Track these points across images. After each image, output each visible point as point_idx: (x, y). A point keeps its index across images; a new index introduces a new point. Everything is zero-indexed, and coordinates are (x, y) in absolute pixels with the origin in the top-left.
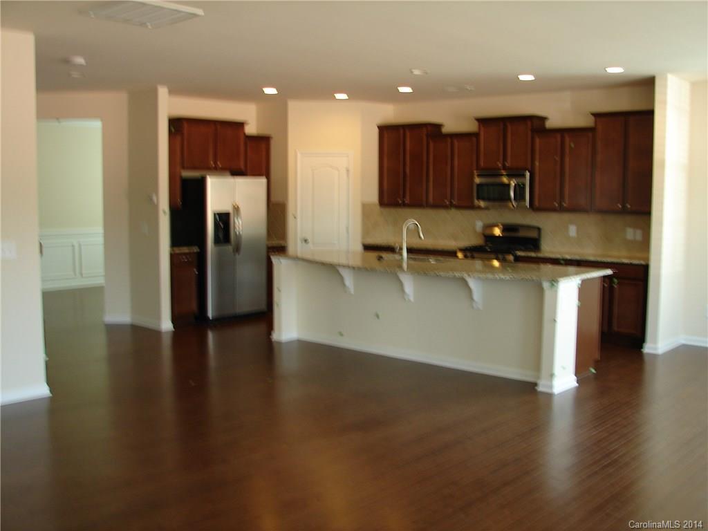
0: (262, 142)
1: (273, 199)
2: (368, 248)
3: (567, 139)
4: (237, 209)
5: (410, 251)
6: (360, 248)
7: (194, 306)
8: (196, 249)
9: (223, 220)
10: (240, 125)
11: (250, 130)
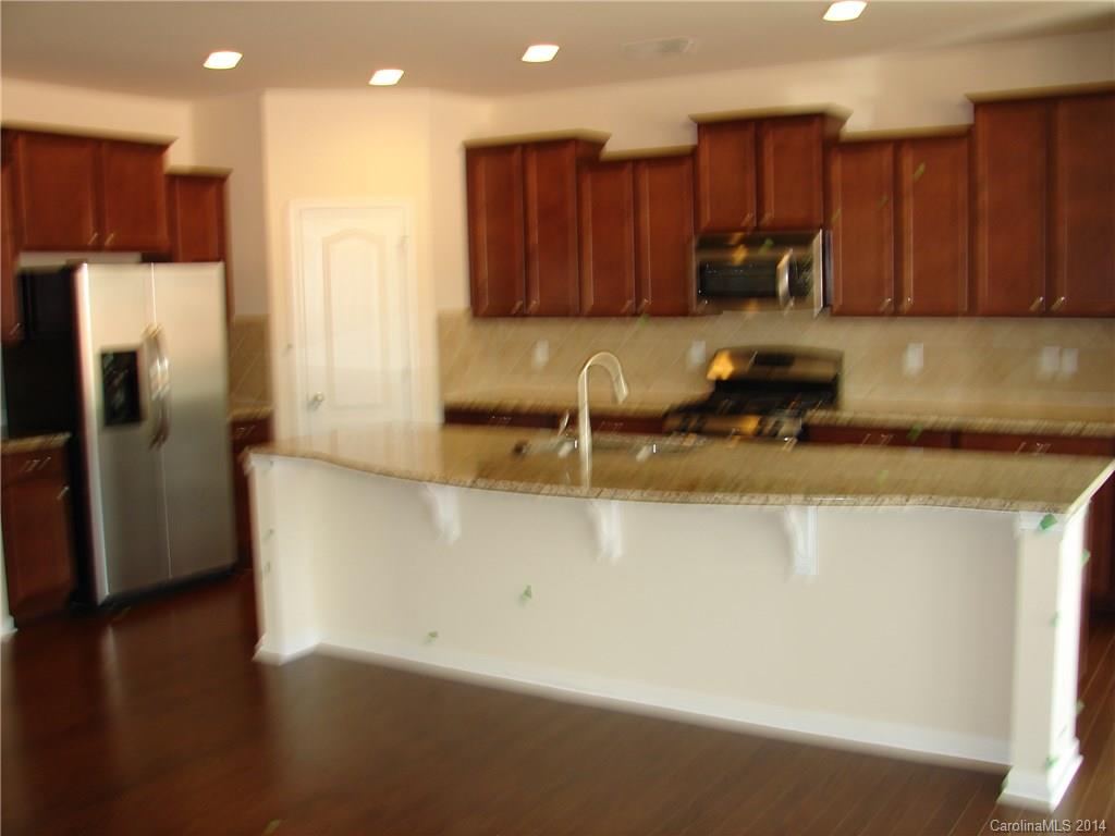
0: (207, 188)
1: (241, 311)
2: (458, 416)
3: (907, 161)
4: (154, 342)
5: (600, 422)
6: (434, 418)
7: (64, 572)
8: (61, 439)
9: (123, 368)
10: (157, 149)
11: (180, 158)
